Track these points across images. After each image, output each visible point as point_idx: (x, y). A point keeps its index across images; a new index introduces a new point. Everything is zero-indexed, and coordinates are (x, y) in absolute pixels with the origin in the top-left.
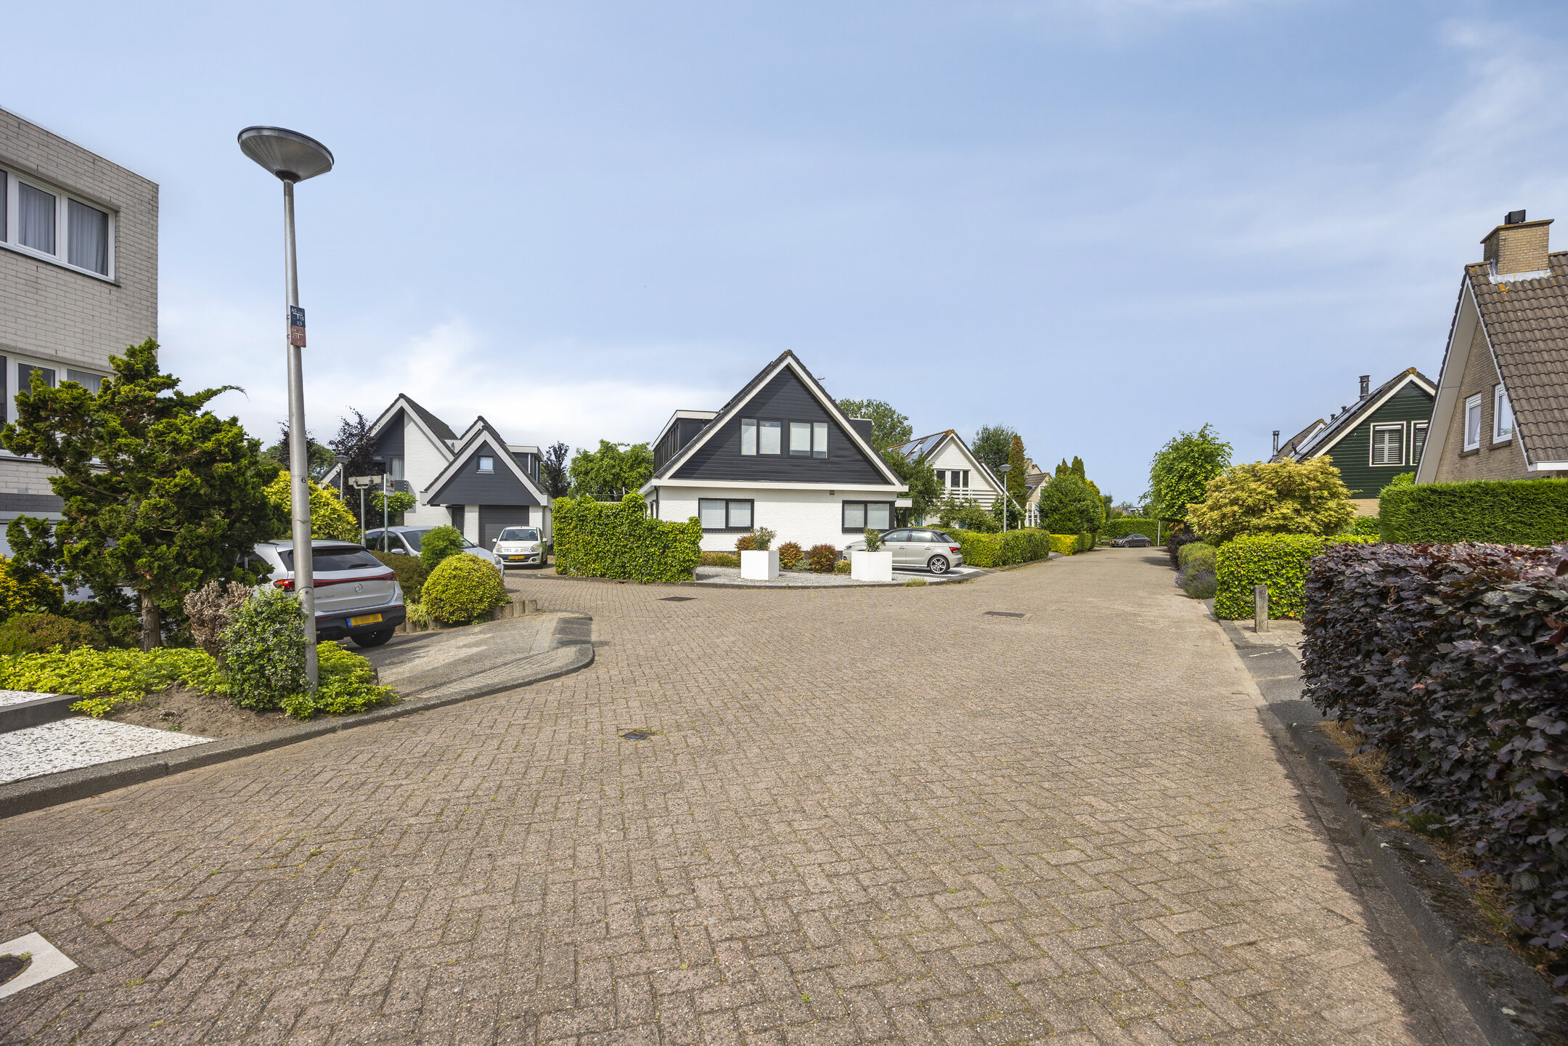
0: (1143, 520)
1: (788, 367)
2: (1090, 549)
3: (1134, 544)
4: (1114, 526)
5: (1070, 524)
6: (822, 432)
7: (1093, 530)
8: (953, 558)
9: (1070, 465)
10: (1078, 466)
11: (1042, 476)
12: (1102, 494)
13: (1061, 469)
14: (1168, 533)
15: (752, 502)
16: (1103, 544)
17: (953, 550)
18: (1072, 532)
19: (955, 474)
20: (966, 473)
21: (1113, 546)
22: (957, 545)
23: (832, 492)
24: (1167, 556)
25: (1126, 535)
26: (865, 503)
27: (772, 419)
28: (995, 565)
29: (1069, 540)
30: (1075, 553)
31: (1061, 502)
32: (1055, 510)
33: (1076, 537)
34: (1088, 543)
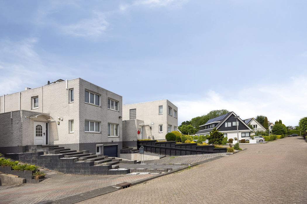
0: (296, 131)
1: (232, 114)
2: (284, 138)
3: (293, 136)
4: (289, 132)
5: (280, 133)
6: (238, 123)
7: (284, 134)
8: (264, 140)
9: (278, 121)
10: (280, 122)
11: (271, 124)
12: (286, 126)
13: (276, 123)
14: (303, 133)
15: (227, 134)
16: (286, 136)
17: (264, 139)
18: (280, 134)
19: (254, 126)
20: (256, 125)
21: (289, 136)
22: (264, 138)
23: (240, 132)
24: (303, 138)
25: (292, 134)
26: (245, 133)
27: (229, 122)
28: (269, 141)
29: (280, 136)
30: (281, 138)
31: (277, 129)
32: (276, 130)
33: (281, 135)
34: (283, 136)
